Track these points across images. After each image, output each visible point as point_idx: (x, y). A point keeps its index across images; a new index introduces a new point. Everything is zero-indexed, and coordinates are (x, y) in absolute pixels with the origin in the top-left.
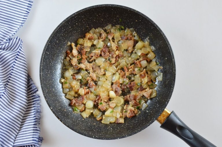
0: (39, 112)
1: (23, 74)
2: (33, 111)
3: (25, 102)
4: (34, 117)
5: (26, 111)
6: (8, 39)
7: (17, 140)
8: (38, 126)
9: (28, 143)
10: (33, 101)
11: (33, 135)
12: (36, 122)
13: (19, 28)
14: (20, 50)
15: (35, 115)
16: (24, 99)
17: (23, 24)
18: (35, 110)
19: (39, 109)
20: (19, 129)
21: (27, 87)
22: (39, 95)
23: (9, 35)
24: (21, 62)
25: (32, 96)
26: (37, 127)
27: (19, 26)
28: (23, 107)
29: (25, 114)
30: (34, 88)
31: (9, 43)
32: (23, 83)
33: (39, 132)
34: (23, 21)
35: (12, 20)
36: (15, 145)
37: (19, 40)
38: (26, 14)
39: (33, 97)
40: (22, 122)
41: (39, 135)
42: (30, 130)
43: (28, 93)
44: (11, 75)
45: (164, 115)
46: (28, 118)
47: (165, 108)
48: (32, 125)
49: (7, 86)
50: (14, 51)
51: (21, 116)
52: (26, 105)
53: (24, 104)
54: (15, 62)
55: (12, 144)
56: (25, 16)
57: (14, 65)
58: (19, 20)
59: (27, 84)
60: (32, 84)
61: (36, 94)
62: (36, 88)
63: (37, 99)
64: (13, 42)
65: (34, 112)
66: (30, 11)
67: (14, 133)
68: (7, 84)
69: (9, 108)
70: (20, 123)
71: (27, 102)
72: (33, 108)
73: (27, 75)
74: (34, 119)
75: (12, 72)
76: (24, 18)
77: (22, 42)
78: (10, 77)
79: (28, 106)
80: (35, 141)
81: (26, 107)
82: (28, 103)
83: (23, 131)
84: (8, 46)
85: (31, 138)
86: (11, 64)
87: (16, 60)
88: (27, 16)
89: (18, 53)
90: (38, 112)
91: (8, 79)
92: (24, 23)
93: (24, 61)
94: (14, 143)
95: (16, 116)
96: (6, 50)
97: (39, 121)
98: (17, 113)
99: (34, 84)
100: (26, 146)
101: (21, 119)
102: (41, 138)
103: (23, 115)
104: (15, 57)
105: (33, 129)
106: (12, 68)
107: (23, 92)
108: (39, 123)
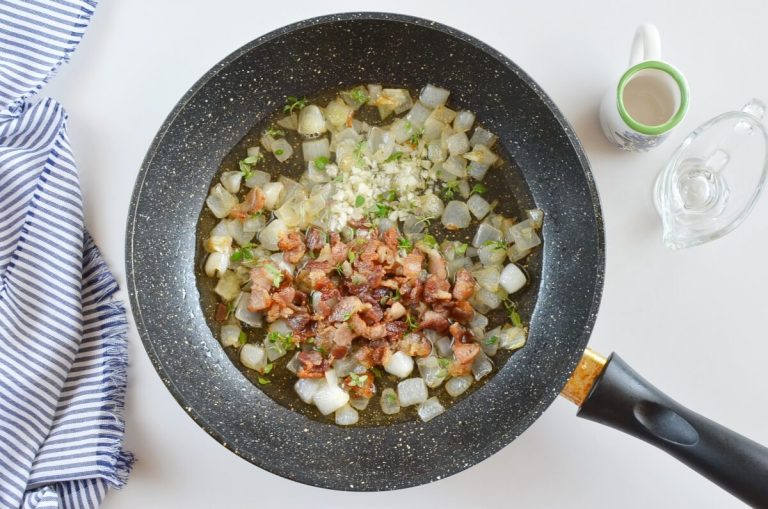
0: (120, 364)
1: (68, 231)
2: (101, 360)
3: (72, 328)
4: (104, 381)
5: (77, 360)
6: (15, 105)
7: (44, 461)
8: (116, 413)
9: (83, 474)
10: (103, 327)
11: (99, 445)
12: (109, 398)
13: (56, 66)
14: (58, 143)
15: (107, 375)
16: (72, 317)
17: (70, 54)
18: (108, 358)
19: (121, 355)
20: (49, 422)
21: (80, 275)
22: (123, 306)
23: (19, 92)
24: (60, 187)
25: (99, 309)
26: (115, 416)
27: (58, 61)
28: (64, 345)
29: (73, 370)
30: (107, 279)
31: (20, 118)
32: (69, 263)
33: (120, 434)
34: (70, 42)
35: (33, 40)
36: (36, 480)
37: (56, 109)
38: (83, 17)
39: (102, 313)
40: (61, 400)
41: (120, 445)
42: (89, 428)
43: (84, 297)
44: (27, 232)
45: (585, 373)
46: (83, 385)
47: (584, 347)
48: (95, 409)
49: (10, 272)
50: (37, 150)
51: (60, 376)
52: (76, 341)
53: (69, 337)
54: (41, 188)
55: (26, 474)
56: (76, 25)
57: (37, 197)
58: (56, 38)
59: (80, 265)
60: (97, 267)
61: (114, 300)
62: (114, 281)
63: (116, 318)
64: (32, 116)
65: (104, 363)
66: (94, 7)
67: (32, 437)
68: (12, 265)
69: (15, 349)
70: (55, 402)
71: (82, 328)
72: (102, 351)
73: (82, 235)
74: (105, 390)
75: (29, 223)
76: (73, 34)
77: (66, 118)
78: (22, 239)
79: (84, 341)
80: (107, 464)
81: (76, 347)
82: (86, 332)
83: (66, 432)
84: (16, 131)
85: (92, 454)
86: (25, 194)
87: (45, 180)
88: (85, 26)
89: (51, 156)
90: (118, 364)
91: (15, 247)
92: (73, 50)
93: (73, 183)
94: (31, 472)
95: (41, 376)
96: (10, 145)
97: (121, 394)
98: (43, 366)
99: (105, 264)
100: (76, 482)
101: (58, 387)
102: (126, 456)
103: (65, 374)
104: (41, 168)
105: (100, 422)
106: (30, 208)
107: (68, 294)
108: (123, 403)
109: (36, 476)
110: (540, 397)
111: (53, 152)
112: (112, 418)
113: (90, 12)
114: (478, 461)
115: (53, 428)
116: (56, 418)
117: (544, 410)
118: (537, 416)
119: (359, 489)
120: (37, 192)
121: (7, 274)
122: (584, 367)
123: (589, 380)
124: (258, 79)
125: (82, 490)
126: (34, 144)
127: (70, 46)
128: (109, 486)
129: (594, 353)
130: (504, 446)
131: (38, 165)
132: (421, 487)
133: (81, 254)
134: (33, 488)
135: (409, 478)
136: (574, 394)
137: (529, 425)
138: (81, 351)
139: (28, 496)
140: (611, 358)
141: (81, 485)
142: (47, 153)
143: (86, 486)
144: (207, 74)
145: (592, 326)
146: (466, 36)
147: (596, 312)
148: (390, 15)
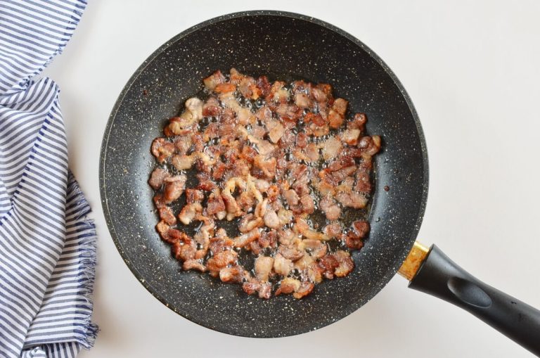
0: (91, 264)
1: (57, 170)
2: (78, 260)
3: (59, 237)
4: (79, 274)
5: (61, 260)
6: (23, 82)
7: (36, 329)
8: (88, 297)
9: (63, 339)
10: (79, 237)
11: (75, 318)
12: (82, 286)
13: (52, 56)
14: (52, 109)
15: (82, 270)
16: (58, 229)
17: (62, 48)
18: (82, 259)
19: (91, 256)
20: (40, 302)
21: (65, 200)
22: (95, 223)
23: (26, 73)
24: (53, 139)
25: (77, 224)
26: (86, 299)
27: (54, 52)
28: (52, 248)
29: (57, 266)
30: (83, 204)
31: (27, 91)
32: (57, 192)
33: (90, 311)
34: (63, 40)
35: (37, 38)
36: (30, 342)
37: (52, 86)
38: (72, 23)
39: (79, 227)
40: (48, 287)
41: (89, 319)
42: (68, 307)
43: (67, 215)
44: (28, 169)
45: (414, 258)
46: (64, 277)
47: (414, 240)
48: (73, 294)
49: (16, 197)
50: (37, 113)
51: (49, 270)
52: (60, 246)
53: (56, 243)
54: (40, 140)
55: (23, 338)
56: (68, 28)
57: (37, 145)
58: (53, 37)
59: (65, 193)
60: (77, 195)
61: (87, 218)
62: (88, 205)
63: (89, 231)
64: (35, 90)
65: (79, 262)
66: (80, 16)
67: (28, 312)
68: (18, 192)
69: (18, 250)
70: (44, 288)
71: (65, 237)
72: (79, 253)
73: (67, 172)
74: (80, 281)
75: (30, 164)
76: (65, 34)
77: (59, 91)
78: (25, 174)
79: (66, 246)
80: (81, 332)
81: (61, 250)
82: (67, 240)
83: (52, 309)
84: (23, 99)
85: (70, 325)
86: (28, 143)
87: (42, 134)
88: (73, 29)
89: (48, 118)
90: (89, 263)
91: (20, 180)
92: (65, 45)
93: (62, 137)
94: (27, 337)
95: (36, 269)
96: (18, 109)
97: (91, 284)
98: (38, 263)
99: (82, 193)
100: (57, 344)
101: (47, 278)
102: (93, 327)
103: (52, 269)
104: (40, 126)
105: (75, 303)
106: (31, 153)
107: (56, 213)
108: (92, 290)
109: (30, 339)
110: (384, 274)
111: (49, 114)
112: (84, 300)
113: (78, 20)
114: (342, 317)
115: (42, 306)
116: (45, 300)
117: (387, 282)
118: (383, 287)
119: (260, 336)
120: (37, 142)
121: (14, 198)
122: (414, 254)
123: (417, 263)
124: (191, 56)
125: (62, 350)
126: (35, 109)
127: (63, 43)
128: (81, 347)
129: (421, 244)
130: (360, 307)
131: (38, 124)
132: (303, 334)
133: (66, 186)
134: (28, 347)
135: (294, 329)
136: (407, 272)
137: (377, 293)
138: (64, 253)
139: (24, 353)
140: (433, 248)
141: (61, 347)
142: (45, 115)
143: (64, 347)
144: (157, 51)
145: (420, 225)
146: (335, 27)
147: (423, 215)
148: (283, 13)
